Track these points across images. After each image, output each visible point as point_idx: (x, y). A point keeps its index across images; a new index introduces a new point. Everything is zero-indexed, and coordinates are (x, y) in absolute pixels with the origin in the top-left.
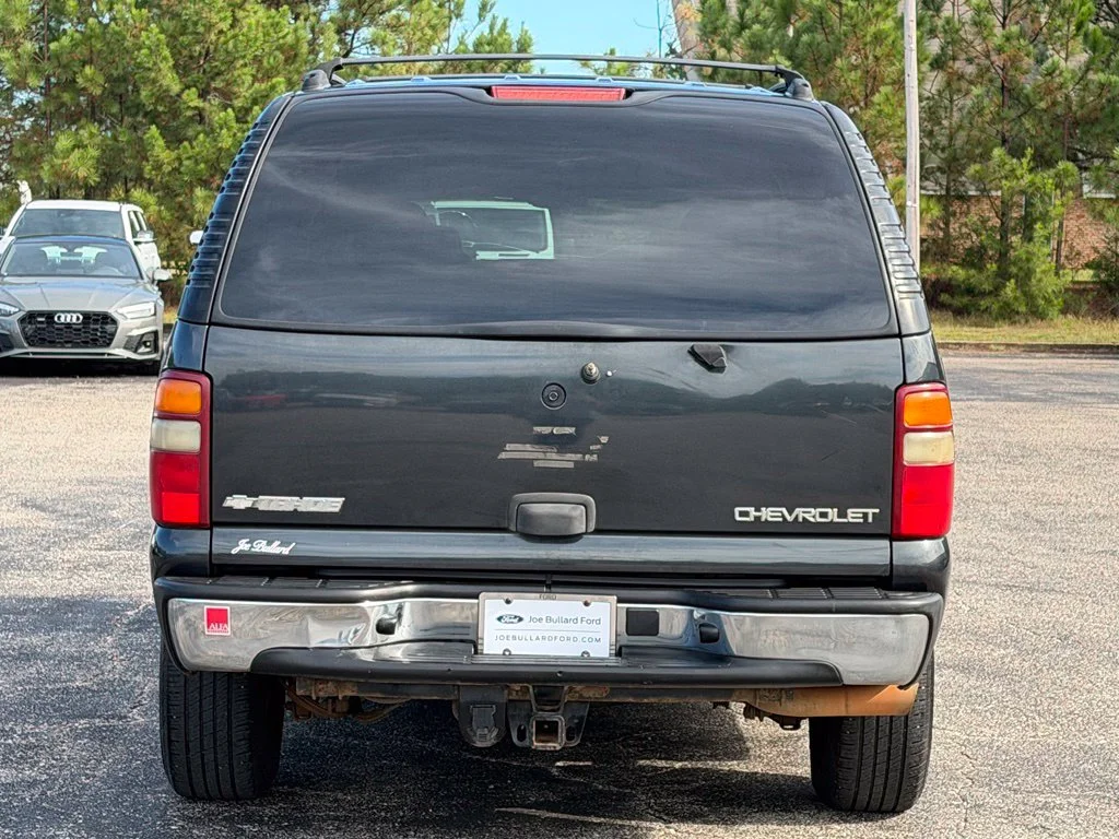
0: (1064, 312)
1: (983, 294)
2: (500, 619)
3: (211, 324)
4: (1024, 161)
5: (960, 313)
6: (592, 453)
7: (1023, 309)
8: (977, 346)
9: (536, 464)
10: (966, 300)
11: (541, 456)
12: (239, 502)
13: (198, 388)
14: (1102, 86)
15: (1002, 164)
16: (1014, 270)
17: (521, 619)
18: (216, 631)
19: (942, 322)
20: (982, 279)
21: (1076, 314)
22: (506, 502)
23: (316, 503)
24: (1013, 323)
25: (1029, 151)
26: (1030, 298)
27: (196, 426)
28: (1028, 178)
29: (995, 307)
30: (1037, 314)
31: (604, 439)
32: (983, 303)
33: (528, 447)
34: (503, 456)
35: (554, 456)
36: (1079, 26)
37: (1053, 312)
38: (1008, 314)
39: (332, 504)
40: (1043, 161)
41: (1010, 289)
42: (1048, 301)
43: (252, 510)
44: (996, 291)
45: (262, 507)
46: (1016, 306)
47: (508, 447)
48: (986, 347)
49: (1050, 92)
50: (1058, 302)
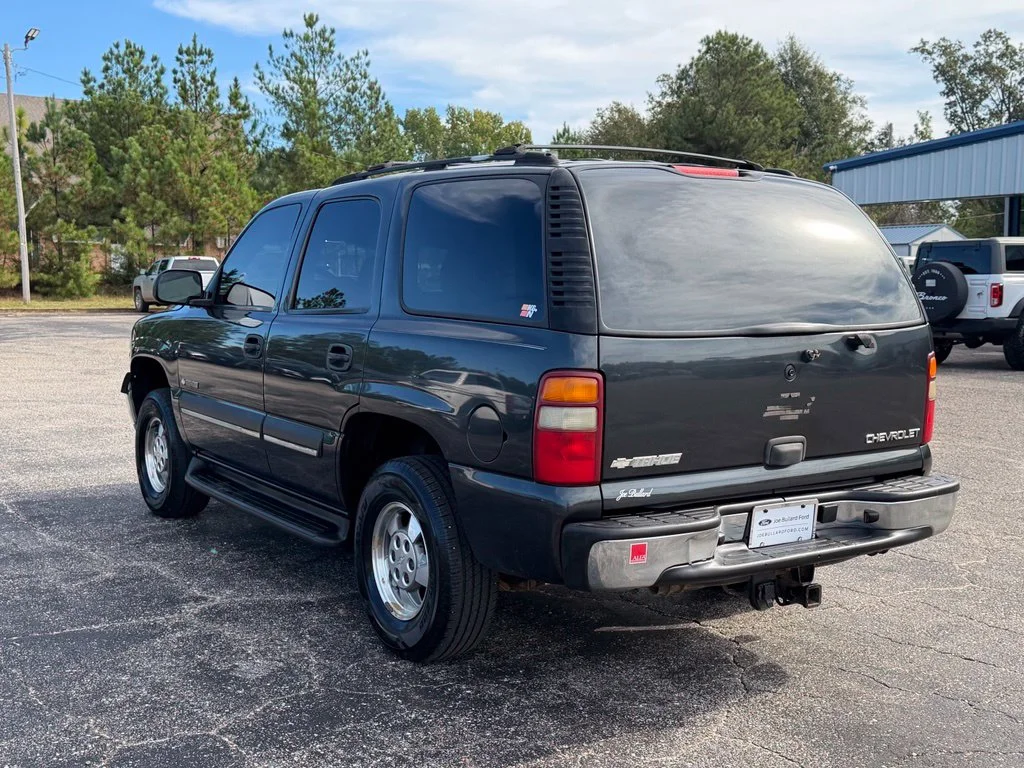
0: (95, 294)
1: (57, 286)
2: (760, 523)
3: (599, 335)
4: (72, 225)
5: (45, 295)
6: (807, 408)
7: (77, 293)
8: (64, 310)
9: (782, 418)
10: (48, 289)
11: (783, 412)
12: (621, 463)
13: (595, 382)
14: (105, 192)
15: (62, 226)
16: (71, 275)
17: (770, 522)
18: (638, 561)
19: (36, 299)
20: (56, 279)
21: (101, 295)
22: (766, 444)
23: (667, 459)
24: (72, 299)
25: (74, 221)
26: (79, 286)
27: (593, 411)
28: (75, 232)
29: (64, 292)
30: (83, 295)
31: (813, 399)
32: (58, 290)
33: (778, 407)
34: (766, 415)
35: (789, 412)
36: (90, 165)
37: (91, 294)
38: (70, 295)
39: (674, 458)
40: (80, 226)
41: (71, 284)
42: (89, 290)
43: (629, 468)
44: (63, 285)
45: (635, 465)
46: (74, 292)
47: (769, 408)
48: (68, 311)
49: (80, 194)
50: (93, 289)
